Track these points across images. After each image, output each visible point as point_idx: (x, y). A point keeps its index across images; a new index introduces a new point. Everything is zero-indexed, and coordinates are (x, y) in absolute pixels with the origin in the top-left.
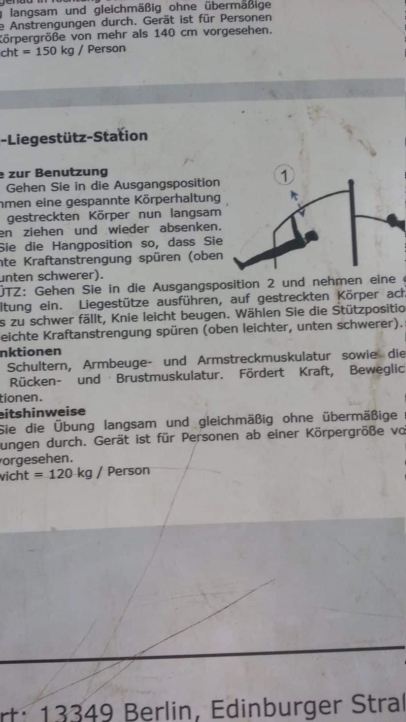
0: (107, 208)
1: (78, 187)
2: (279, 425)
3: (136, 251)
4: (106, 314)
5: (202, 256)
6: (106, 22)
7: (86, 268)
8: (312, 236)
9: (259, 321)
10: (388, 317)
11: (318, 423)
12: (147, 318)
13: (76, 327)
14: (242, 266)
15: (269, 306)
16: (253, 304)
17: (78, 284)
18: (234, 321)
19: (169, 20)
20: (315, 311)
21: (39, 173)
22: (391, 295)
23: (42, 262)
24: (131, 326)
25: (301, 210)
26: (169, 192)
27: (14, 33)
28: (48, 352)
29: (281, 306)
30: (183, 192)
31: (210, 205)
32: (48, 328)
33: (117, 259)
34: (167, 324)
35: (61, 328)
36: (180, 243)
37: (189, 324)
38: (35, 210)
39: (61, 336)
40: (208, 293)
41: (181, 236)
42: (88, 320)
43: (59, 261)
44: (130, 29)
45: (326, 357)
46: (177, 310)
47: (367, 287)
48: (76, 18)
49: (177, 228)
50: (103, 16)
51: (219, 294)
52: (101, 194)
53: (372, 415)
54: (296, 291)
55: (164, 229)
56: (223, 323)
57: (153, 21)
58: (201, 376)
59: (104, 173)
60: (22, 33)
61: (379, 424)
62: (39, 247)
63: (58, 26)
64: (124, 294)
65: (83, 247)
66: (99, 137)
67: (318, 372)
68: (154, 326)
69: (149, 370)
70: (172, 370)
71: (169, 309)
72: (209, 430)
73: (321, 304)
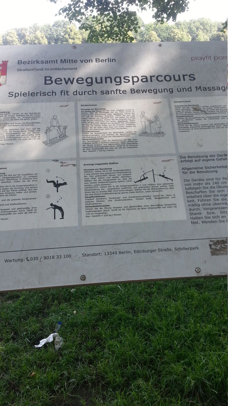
0: (112, 174)
1: (107, 171)
2: (143, 207)
3: (117, 180)
4: (112, 190)
5: (128, 181)
6: (110, 146)
7: (109, 183)
8: (147, 178)
9: (139, 191)
10: (160, 190)
11: (150, 206)
12: (120, 191)
13: (107, 192)
14: (135, 183)
15: (140, 189)
16: (138, 188)
17: (107, 186)
18: (134, 191)
19: (121, 146)
20: (148, 189)
21: (100, 169)
22: (161, 186)
23: (101, 183)
24: (117, 192)
25: (145, 174)
26: (122, 172)
27: (95, 148)
28: (103, 196)
29: (143, 189)
30: (124, 171)
31: (129, 173)
32: (103, 193)
33: (114, 182)
34: (123, 192)
35: (105, 193)
36: (125, 179)
37: (127, 192)
38: (100, 175)
39: (105, 194)
40: (130, 187)
41: (125, 178)
42: (109, 191)
43: (104, 182)
44: (114, 147)
45: (151, 196)
46: (125, 189)
47: (157, 185)
48: (105, 146)
49: (124, 177)
50: (110, 145)
51: (131, 187)
52: (111, 172)
53: (159, 205)
54: (145, 186)
55: (122, 177)
56: (133, 191)
57: (118, 146)
58: (129, 200)
59: (111, 169)
60: (96, 148)
61: (160, 206)
62: (101, 180)
63: (102, 147)
64: (115, 187)
65: (108, 180)
66: (110, 163)
67: (149, 199)
68: (121, 192)
69: (120, 199)
70: (124, 199)
71: (123, 190)
72: (131, 208)
73: (149, 188)
